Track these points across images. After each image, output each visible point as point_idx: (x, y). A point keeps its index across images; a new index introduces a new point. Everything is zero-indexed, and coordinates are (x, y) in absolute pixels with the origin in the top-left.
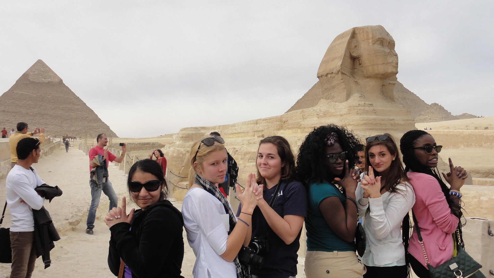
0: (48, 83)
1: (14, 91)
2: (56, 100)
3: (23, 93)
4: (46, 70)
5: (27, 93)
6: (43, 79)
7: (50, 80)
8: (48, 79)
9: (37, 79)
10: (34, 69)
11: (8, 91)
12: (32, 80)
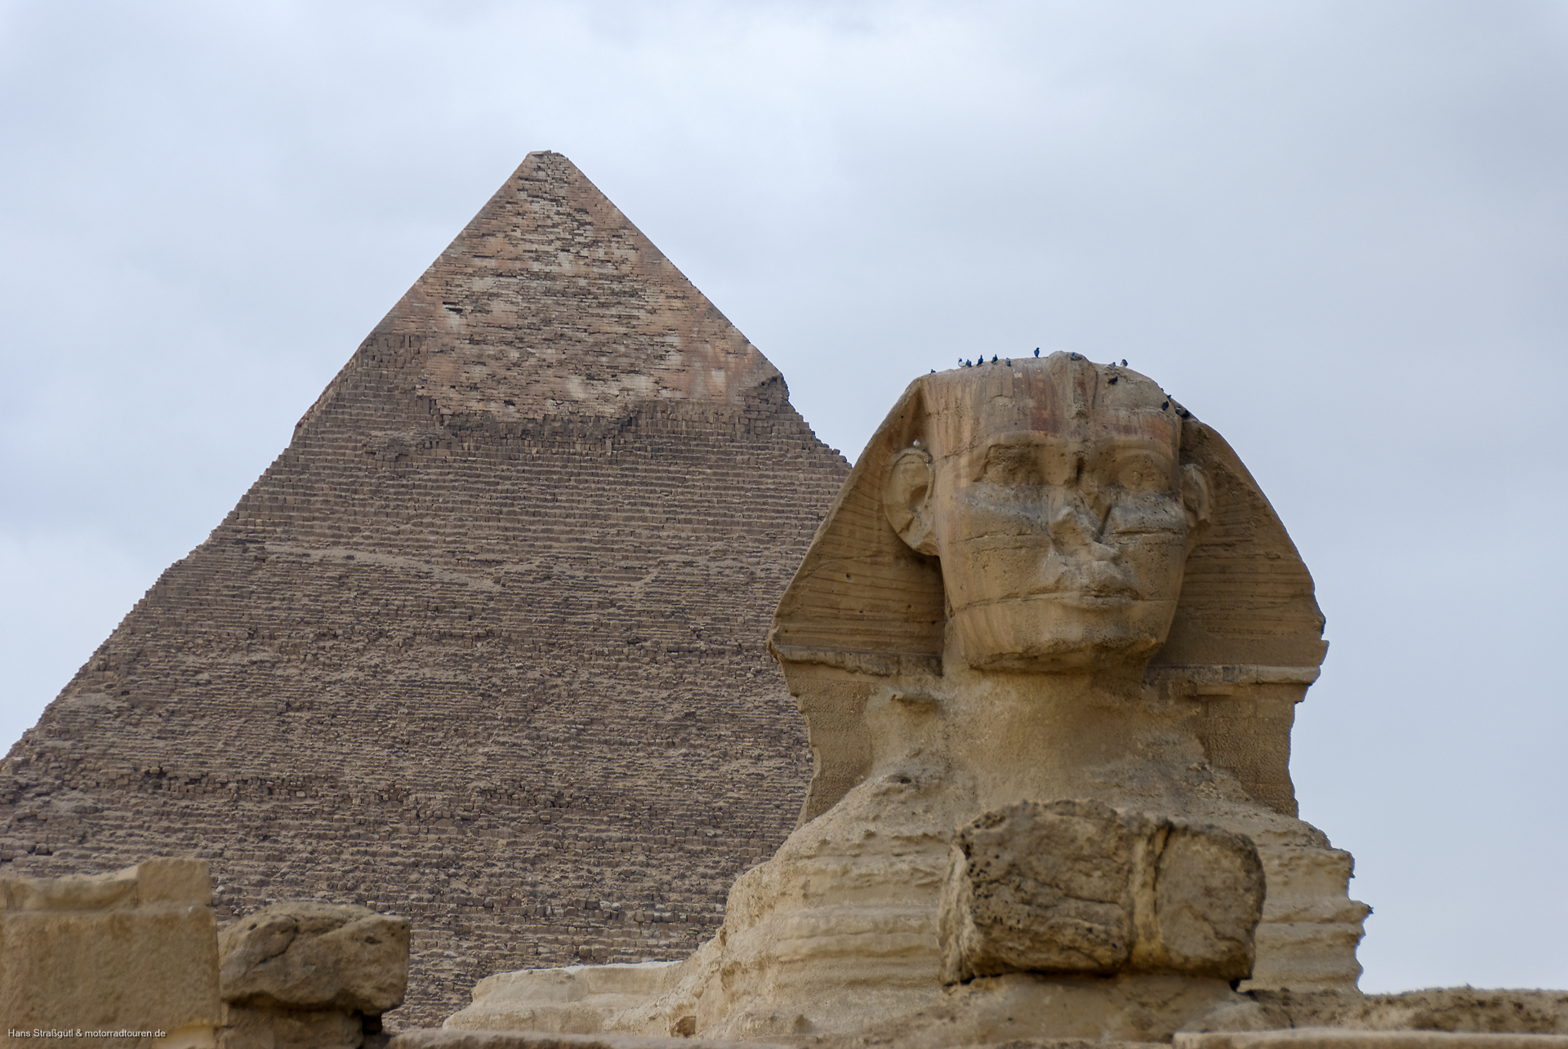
0: (628, 422)
1: (268, 546)
2: (701, 622)
3: (362, 557)
4: (609, 269)
5: (400, 561)
6: (575, 387)
7: (642, 385)
8: (627, 381)
9: (502, 391)
10: (481, 273)
11: (206, 548)
12: (451, 400)
